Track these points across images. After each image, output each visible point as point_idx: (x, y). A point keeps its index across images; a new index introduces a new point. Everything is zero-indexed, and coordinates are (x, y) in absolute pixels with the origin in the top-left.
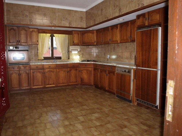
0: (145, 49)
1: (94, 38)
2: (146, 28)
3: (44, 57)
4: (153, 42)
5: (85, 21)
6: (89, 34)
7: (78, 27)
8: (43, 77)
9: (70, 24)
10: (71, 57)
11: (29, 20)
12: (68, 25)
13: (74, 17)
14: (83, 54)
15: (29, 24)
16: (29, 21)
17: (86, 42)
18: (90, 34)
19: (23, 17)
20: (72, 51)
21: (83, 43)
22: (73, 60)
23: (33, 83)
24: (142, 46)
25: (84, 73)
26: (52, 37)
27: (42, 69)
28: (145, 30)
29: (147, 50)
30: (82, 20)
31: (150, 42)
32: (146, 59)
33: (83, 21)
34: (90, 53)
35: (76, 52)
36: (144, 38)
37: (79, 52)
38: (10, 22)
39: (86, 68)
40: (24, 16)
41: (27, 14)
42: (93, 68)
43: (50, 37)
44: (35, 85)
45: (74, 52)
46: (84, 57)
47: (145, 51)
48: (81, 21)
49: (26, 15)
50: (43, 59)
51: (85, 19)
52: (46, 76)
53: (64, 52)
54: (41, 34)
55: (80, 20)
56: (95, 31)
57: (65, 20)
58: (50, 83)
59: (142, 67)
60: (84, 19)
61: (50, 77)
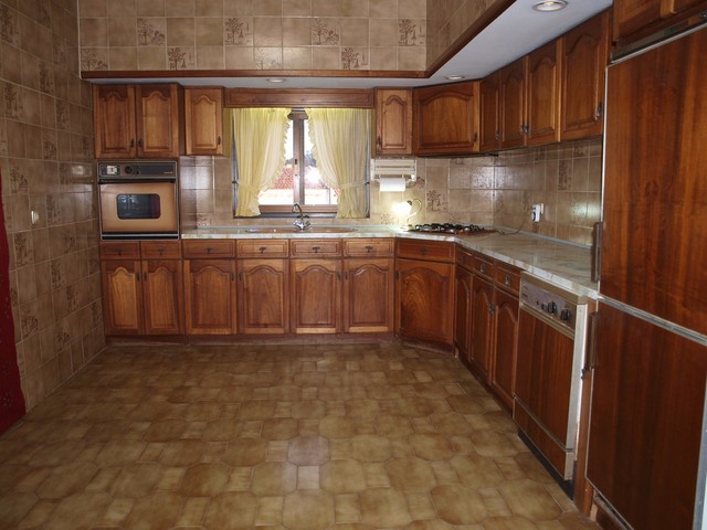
0: (648, 184)
1: (470, 119)
2: (661, 34)
3: (261, 207)
4: (694, 129)
5: (424, 40)
6: (447, 99)
7: (387, 68)
8: (234, 291)
9: (347, 56)
10: (374, 209)
11: (169, 53)
12: (337, 64)
13: (366, 22)
14: (433, 196)
15: (168, 68)
16: (167, 57)
17: (436, 140)
18: (455, 101)
19: (146, 44)
20: (381, 181)
21: (425, 145)
22: (386, 219)
23: (195, 314)
24: (634, 163)
25: (415, 287)
26: (298, 120)
27: (230, 259)
28: (656, 49)
29: (655, 193)
30: (410, 36)
31: (678, 131)
32: (647, 256)
33: (414, 38)
34: (470, 190)
35: (400, 187)
36: (644, 107)
37: (416, 188)
38: (96, 66)
39: (425, 264)
40: (149, 40)
41: (162, 28)
42: (454, 266)
43: (291, 123)
44: (200, 322)
45: (387, 187)
46: (441, 208)
47: (647, 194)
48: (403, 42)
49: (157, 32)
50: (258, 213)
51: (424, 30)
52: (247, 289)
53: (347, 186)
54: (253, 111)
55: (399, 34)
56: (477, 86)
57: (323, 40)
58: (264, 319)
59: (629, 302)
60: (417, 30)
61: (265, 295)
